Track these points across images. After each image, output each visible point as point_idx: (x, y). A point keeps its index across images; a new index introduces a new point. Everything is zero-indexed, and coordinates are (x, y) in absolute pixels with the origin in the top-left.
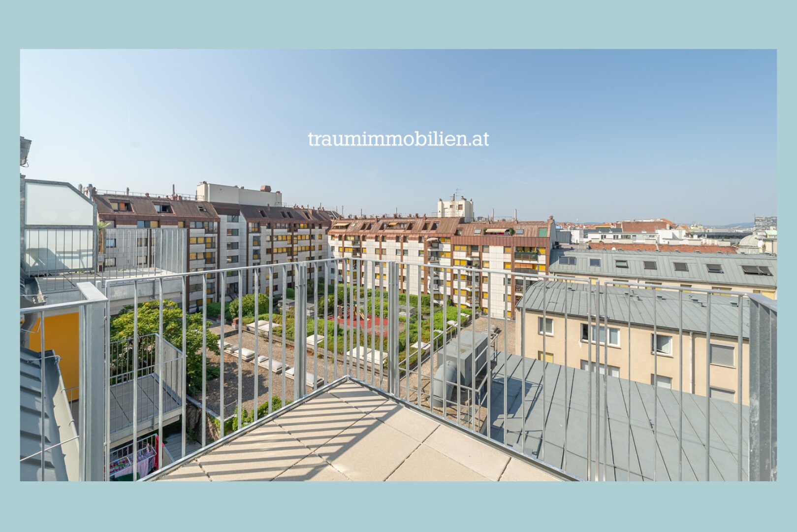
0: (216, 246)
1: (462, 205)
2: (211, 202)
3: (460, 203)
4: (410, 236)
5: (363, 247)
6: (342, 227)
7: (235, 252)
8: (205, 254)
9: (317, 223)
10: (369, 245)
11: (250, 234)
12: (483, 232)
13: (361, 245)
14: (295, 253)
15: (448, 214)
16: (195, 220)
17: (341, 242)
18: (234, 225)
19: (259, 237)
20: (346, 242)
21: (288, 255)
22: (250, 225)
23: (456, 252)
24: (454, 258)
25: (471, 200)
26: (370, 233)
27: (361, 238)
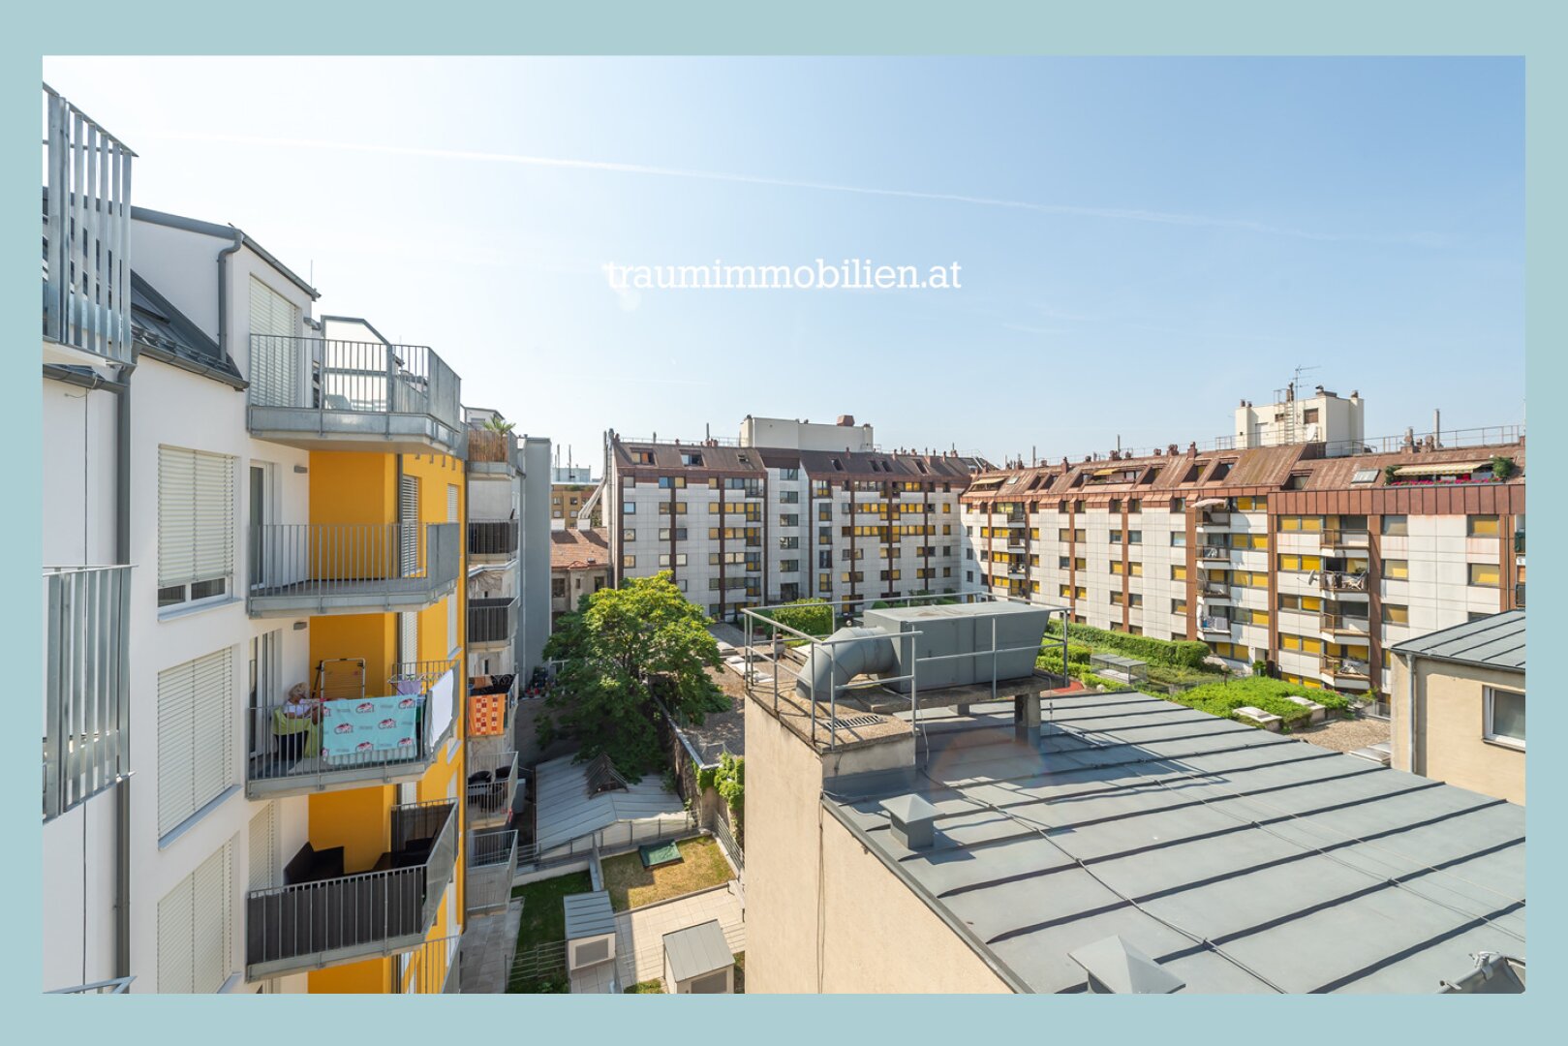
0: (762, 519)
1: (1316, 410)
2: (756, 448)
3: (1310, 405)
4: (1148, 498)
5: (1031, 526)
6: (990, 486)
7: (794, 531)
8: (745, 529)
9: (940, 481)
10: (1048, 522)
11: (814, 501)
12: (1384, 476)
13: (1027, 522)
14: (895, 538)
15: (1270, 437)
16: (733, 476)
17: (985, 517)
18: (792, 486)
19: (829, 505)
20: (995, 517)
21: (882, 541)
22: (815, 484)
23: (1285, 536)
24: (1280, 550)
25: (1356, 395)
26: (1049, 496)
27: (1027, 507)
